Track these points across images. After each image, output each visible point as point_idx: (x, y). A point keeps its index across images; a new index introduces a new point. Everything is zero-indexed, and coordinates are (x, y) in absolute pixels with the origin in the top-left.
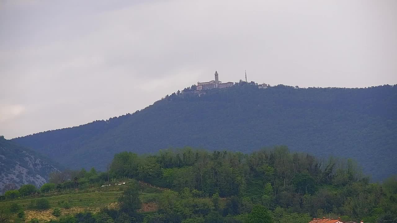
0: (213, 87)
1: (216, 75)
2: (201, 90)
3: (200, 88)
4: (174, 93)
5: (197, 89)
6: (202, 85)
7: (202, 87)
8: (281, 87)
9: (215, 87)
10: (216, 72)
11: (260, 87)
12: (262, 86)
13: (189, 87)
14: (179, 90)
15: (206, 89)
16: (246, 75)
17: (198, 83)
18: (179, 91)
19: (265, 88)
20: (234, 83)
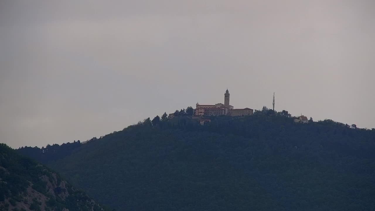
0: (221, 113)
1: (227, 95)
2: (203, 116)
3: (201, 112)
4: (158, 116)
5: (197, 114)
6: (204, 108)
7: (204, 111)
8: (328, 123)
9: (223, 114)
10: (227, 91)
11: (297, 121)
12: (300, 118)
13: (184, 110)
14: (165, 113)
15: (210, 116)
16: (274, 100)
17: (197, 105)
18: (165, 115)
19: (305, 122)
20: (254, 111)
